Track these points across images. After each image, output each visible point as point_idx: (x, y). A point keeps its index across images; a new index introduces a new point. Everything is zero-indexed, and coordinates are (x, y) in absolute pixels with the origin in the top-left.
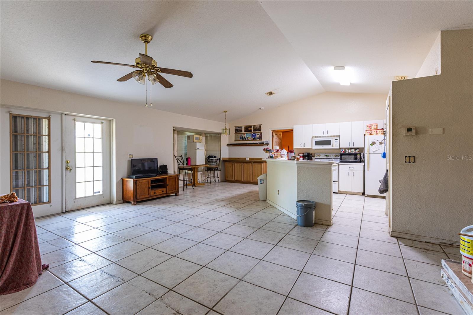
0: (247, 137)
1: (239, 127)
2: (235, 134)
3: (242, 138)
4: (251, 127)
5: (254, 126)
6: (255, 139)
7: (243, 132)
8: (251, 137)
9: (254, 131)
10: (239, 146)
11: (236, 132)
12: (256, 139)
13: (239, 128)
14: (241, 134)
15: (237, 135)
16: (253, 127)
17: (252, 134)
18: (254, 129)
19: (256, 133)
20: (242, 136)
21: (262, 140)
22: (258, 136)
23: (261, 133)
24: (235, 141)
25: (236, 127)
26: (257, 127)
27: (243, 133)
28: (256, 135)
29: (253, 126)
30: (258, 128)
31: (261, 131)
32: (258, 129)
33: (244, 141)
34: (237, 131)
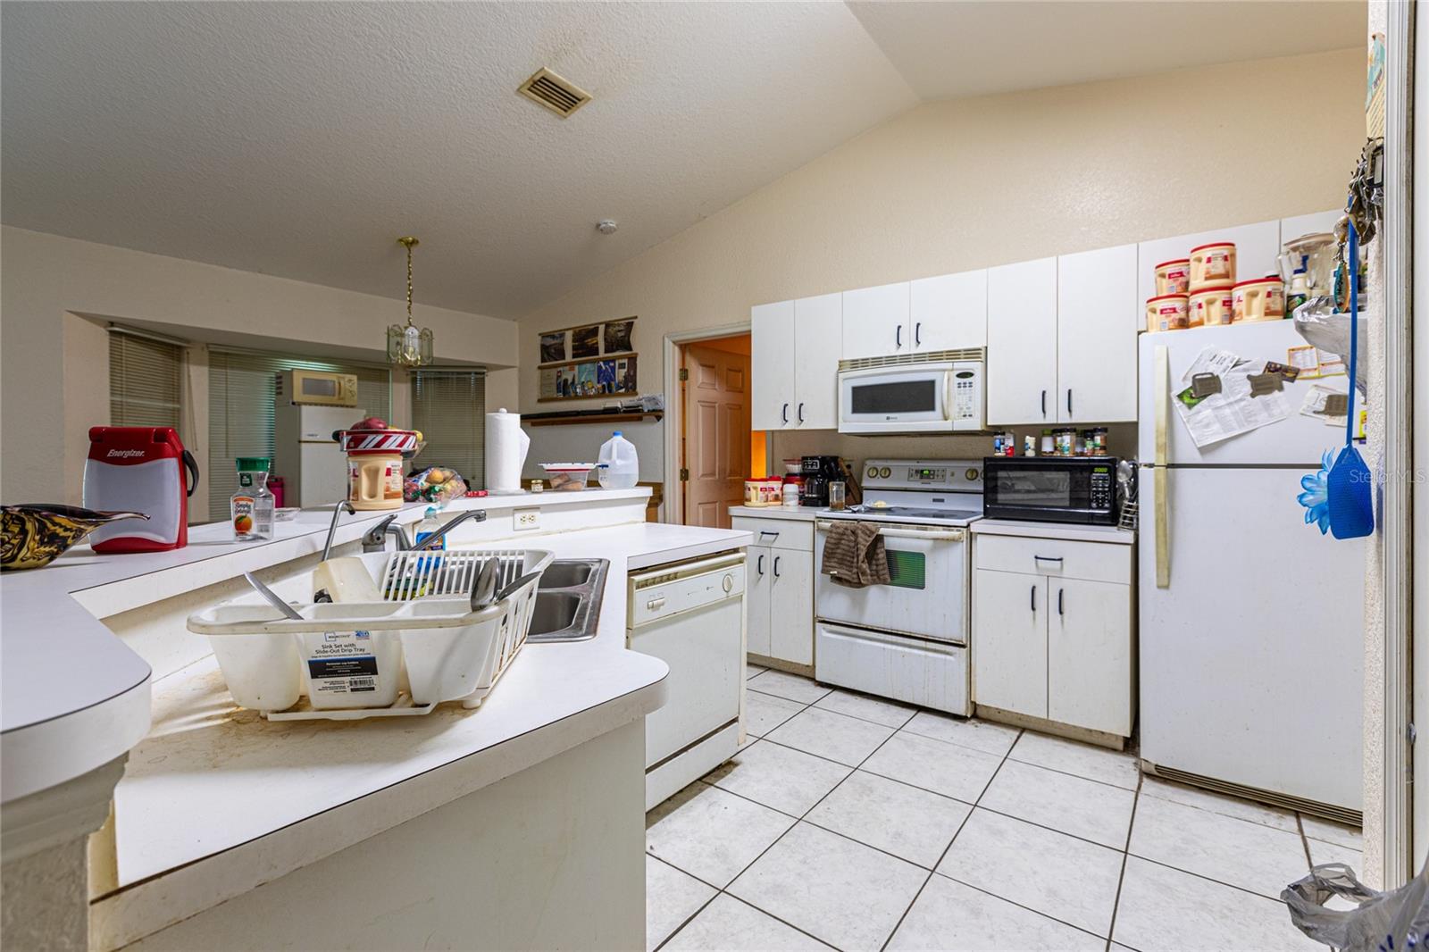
0: (583, 380)
1: (553, 337)
2: (540, 368)
3: (565, 389)
4: (594, 332)
5: (608, 325)
6: (610, 391)
7: (569, 358)
8: (594, 378)
9: (606, 352)
10: (553, 423)
11: (543, 360)
12: (614, 389)
13: (555, 341)
14: (559, 369)
15: (546, 371)
16: (602, 328)
17: (600, 367)
18: (605, 339)
19: (613, 360)
20: (564, 377)
21: (637, 394)
22: (621, 374)
23: (633, 360)
24: (540, 401)
25: (544, 336)
26: (617, 328)
27: (565, 365)
28: (613, 369)
29: (604, 326)
30: (620, 334)
31: (631, 349)
32: (621, 338)
33: (570, 399)
34: (548, 354)
